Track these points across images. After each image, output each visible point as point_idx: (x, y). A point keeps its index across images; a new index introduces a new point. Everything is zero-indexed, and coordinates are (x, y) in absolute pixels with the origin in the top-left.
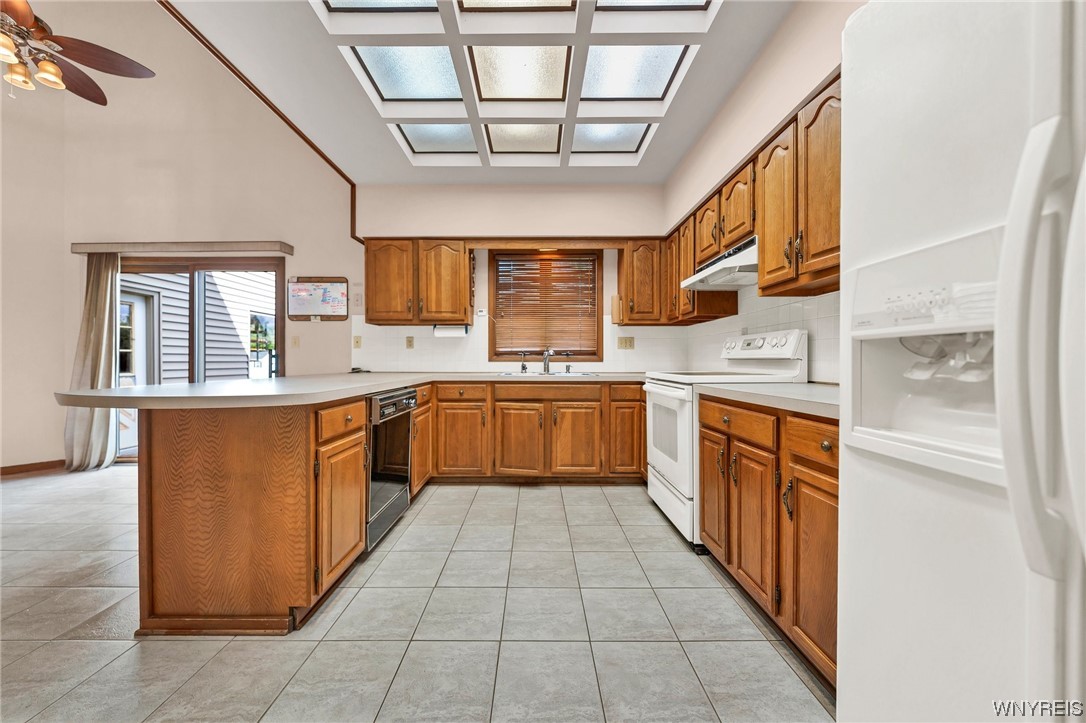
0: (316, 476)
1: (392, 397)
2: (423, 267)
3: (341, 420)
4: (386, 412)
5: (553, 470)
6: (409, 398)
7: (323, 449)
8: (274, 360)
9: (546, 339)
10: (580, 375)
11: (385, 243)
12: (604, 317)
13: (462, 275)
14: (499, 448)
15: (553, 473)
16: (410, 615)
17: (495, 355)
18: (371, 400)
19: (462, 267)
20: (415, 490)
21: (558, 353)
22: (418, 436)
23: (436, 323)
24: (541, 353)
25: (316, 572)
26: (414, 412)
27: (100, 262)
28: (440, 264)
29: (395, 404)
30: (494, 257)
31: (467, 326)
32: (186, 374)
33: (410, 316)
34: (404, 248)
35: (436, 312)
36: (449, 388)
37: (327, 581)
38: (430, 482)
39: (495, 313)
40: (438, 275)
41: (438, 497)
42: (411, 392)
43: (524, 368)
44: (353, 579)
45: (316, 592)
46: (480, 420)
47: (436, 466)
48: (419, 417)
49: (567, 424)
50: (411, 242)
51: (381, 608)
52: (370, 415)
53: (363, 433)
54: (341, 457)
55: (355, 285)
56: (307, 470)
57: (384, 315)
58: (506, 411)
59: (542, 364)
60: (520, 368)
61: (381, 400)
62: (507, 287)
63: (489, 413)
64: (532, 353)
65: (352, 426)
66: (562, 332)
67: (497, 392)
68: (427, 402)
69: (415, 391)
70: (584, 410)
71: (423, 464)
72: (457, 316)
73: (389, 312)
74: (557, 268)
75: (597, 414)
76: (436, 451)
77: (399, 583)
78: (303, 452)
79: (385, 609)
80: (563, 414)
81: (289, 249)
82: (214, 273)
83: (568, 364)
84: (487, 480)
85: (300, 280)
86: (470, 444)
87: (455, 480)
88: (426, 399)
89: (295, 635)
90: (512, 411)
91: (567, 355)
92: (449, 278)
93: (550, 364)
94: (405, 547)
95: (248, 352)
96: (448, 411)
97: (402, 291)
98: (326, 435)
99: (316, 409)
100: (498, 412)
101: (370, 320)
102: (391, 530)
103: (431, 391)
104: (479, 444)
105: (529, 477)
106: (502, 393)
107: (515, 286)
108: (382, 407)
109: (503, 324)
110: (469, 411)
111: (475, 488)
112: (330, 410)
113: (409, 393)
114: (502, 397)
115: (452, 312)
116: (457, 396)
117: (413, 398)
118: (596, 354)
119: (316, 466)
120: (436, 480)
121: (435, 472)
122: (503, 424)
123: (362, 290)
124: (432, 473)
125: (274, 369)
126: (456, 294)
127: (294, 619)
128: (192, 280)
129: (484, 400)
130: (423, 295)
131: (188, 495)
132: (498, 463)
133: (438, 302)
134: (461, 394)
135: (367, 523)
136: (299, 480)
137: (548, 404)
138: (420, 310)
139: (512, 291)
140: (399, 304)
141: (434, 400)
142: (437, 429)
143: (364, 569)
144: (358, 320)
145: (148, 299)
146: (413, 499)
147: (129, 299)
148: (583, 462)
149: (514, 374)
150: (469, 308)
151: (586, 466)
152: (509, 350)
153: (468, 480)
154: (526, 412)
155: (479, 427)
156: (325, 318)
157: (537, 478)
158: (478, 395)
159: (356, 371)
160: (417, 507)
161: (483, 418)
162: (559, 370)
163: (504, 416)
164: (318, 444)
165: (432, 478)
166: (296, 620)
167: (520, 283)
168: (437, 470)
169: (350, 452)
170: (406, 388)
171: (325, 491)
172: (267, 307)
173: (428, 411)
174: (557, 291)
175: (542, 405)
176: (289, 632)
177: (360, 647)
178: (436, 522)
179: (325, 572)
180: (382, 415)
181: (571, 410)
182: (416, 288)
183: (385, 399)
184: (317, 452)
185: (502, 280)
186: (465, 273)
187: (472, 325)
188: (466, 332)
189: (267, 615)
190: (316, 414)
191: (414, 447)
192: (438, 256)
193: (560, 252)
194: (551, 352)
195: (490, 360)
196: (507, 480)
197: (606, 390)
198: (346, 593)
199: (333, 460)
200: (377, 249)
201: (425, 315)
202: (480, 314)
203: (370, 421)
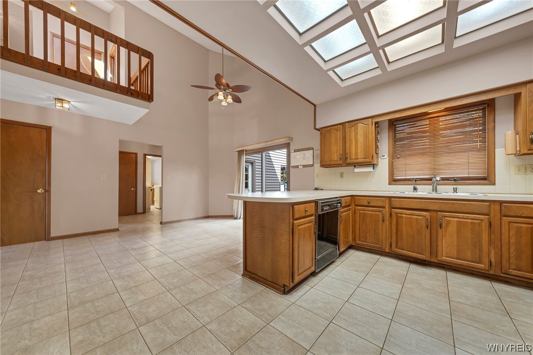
0: (293, 233)
1: (328, 202)
2: (348, 136)
3: (303, 210)
4: (325, 209)
5: (439, 258)
6: (338, 203)
7: (295, 222)
8: (286, 184)
9: (435, 170)
10: (468, 194)
11: (329, 128)
12: (496, 150)
13: (370, 137)
14: (394, 237)
15: (438, 260)
16: (332, 309)
17: (393, 181)
18: (317, 202)
19: (370, 133)
20: (342, 250)
21: (443, 179)
22: (343, 223)
23: (356, 165)
24: (430, 179)
25: (293, 273)
26: (341, 210)
27: (240, 153)
28: (357, 133)
29: (329, 205)
30: (393, 123)
31: (374, 166)
32: (260, 189)
33: (341, 162)
34: (338, 129)
35: (355, 159)
36: (361, 199)
37: (297, 279)
38: (351, 247)
39: (393, 156)
40: (356, 139)
41: (354, 256)
42: (339, 200)
43: (415, 189)
44: (309, 282)
45: (293, 282)
46: (381, 218)
47: (354, 239)
48: (343, 213)
49: (452, 229)
50: (341, 125)
51: (319, 300)
52: (317, 210)
53: (313, 217)
54: (303, 226)
55: (316, 150)
56: (289, 230)
57: (328, 163)
58: (399, 215)
59: (431, 186)
60: (412, 189)
61: (322, 203)
62: (401, 139)
63: (388, 215)
64: (422, 179)
65: (308, 213)
66: (450, 164)
67: (393, 203)
68: (349, 206)
69: (341, 200)
70: (470, 221)
71: (347, 237)
72: (367, 160)
73: (331, 161)
74: (443, 121)
75: (485, 225)
76: (354, 232)
77: (329, 292)
78: (288, 222)
79: (321, 302)
80: (449, 222)
81: (291, 139)
82: (270, 152)
83: (455, 187)
84: (385, 254)
85: (295, 151)
86: (374, 231)
87: (365, 250)
88: (348, 204)
89: (284, 296)
90: (404, 215)
91: (455, 180)
92: (362, 140)
93: (438, 186)
94: (334, 276)
95: (280, 181)
96: (361, 211)
97: (337, 150)
98: (297, 216)
99: (293, 205)
100: (394, 215)
101: (322, 166)
102: (328, 265)
103: (352, 201)
104: (381, 231)
105: (418, 259)
106: (396, 203)
107: (408, 138)
108: (322, 206)
109: (399, 163)
110: (374, 213)
111: (378, 257)
112: (299, 206)
113: (338, 200)
114: (397, 206)
115: (364, 158)
116: (366, 204)
117: (339, 203)
118: (488, 179)
119: (293, 228)
120: (355, 247)
121: (354, 243)
122: (397, 222)
123: (319, 152)
124: (351, 242)
125: (286, 188)
126: (366, 148)
127: (285, 290)
128: (262, 155)
129: (384, 207)
130: (348, 151)
131: (254, 232)
132: (394, 245)
133: (356, 154)
134: (369, 203)
135: (316, 259)
136: (286, 233)
137: (434, 214)
138: (346, 159)
139: (406, 142)
140: (335, 157)
141: (353, 205)
142: (355, 220)
143: (314, 280)
144: (317, 166)
145: (252, 163)
146: (341, 254)
147: (248, 164)
148: (470, 259)
149: (407, 193)
150: (375, 155)
151: (472, 262)
152: (405, 177)
153: (371, 251)
154: (415, 217)
155: (380, 223)
156: (304, 166)
157: (425, 261)
158: (380, 204)
159: (316, 189)
160: (343, 258)
161: (383, 217)
162: (446, 192)
163: (397, 218)
164: (294, 220)
165: (352, 245)
166: (286, 291)
167: (411, 136)
168: (355, 242)
169: (307, 225)
170: (336, 198)
171: (296, 239)
172: (285, 163)
173: (350, 210)
174: (445, 136)
175: (428, 213)
176: (283, 294)
177: (308, 313)
178: (352, 269)
179: (296, 275)
180: (322, 210)
181: (456, 219)
182: (344, 148)
183: (324, 203)
184: (293, 223)
185: (398, 136)
186: (372, 136)
187: (377, 165)
188: (374, 169)
189: (276, 284)
190: (293, 207)
191: (341, 228)
192: (356, 130)
193: (446, 110)
194: (438, 178)
195: (389, 184)
196: (400, 257)
197: (497, 207)
198: (305, 288)
199: (300, 227)
200: (325, 132)
201: (349, 161)
202: (382, 158)
203: (317, 212)
